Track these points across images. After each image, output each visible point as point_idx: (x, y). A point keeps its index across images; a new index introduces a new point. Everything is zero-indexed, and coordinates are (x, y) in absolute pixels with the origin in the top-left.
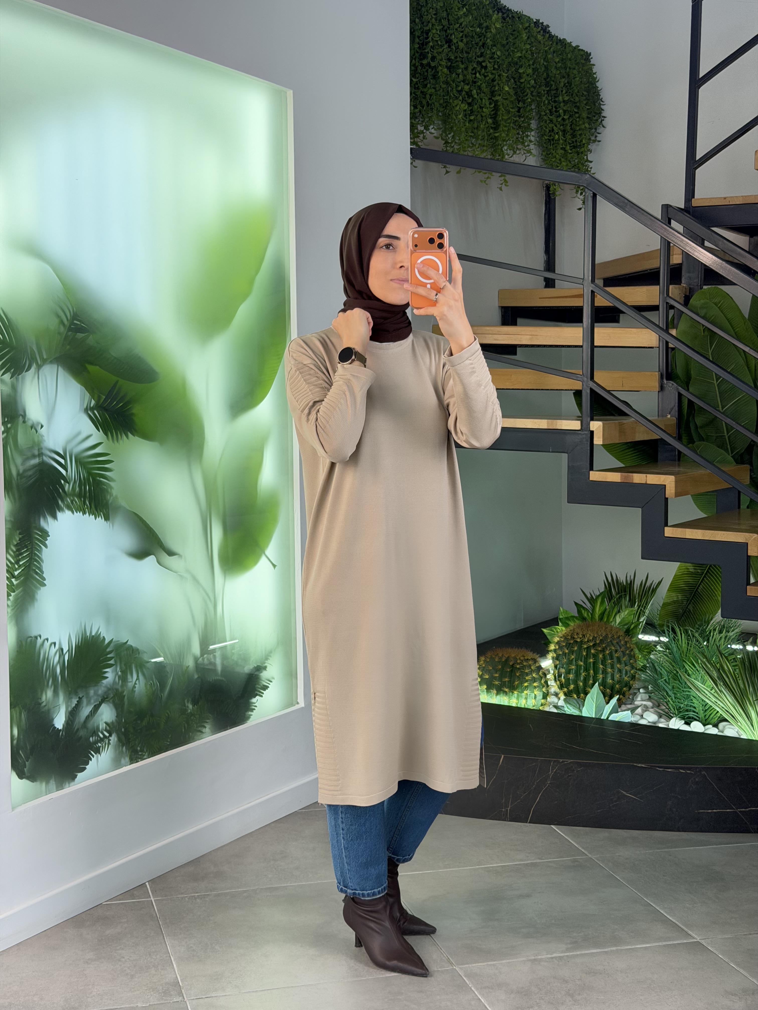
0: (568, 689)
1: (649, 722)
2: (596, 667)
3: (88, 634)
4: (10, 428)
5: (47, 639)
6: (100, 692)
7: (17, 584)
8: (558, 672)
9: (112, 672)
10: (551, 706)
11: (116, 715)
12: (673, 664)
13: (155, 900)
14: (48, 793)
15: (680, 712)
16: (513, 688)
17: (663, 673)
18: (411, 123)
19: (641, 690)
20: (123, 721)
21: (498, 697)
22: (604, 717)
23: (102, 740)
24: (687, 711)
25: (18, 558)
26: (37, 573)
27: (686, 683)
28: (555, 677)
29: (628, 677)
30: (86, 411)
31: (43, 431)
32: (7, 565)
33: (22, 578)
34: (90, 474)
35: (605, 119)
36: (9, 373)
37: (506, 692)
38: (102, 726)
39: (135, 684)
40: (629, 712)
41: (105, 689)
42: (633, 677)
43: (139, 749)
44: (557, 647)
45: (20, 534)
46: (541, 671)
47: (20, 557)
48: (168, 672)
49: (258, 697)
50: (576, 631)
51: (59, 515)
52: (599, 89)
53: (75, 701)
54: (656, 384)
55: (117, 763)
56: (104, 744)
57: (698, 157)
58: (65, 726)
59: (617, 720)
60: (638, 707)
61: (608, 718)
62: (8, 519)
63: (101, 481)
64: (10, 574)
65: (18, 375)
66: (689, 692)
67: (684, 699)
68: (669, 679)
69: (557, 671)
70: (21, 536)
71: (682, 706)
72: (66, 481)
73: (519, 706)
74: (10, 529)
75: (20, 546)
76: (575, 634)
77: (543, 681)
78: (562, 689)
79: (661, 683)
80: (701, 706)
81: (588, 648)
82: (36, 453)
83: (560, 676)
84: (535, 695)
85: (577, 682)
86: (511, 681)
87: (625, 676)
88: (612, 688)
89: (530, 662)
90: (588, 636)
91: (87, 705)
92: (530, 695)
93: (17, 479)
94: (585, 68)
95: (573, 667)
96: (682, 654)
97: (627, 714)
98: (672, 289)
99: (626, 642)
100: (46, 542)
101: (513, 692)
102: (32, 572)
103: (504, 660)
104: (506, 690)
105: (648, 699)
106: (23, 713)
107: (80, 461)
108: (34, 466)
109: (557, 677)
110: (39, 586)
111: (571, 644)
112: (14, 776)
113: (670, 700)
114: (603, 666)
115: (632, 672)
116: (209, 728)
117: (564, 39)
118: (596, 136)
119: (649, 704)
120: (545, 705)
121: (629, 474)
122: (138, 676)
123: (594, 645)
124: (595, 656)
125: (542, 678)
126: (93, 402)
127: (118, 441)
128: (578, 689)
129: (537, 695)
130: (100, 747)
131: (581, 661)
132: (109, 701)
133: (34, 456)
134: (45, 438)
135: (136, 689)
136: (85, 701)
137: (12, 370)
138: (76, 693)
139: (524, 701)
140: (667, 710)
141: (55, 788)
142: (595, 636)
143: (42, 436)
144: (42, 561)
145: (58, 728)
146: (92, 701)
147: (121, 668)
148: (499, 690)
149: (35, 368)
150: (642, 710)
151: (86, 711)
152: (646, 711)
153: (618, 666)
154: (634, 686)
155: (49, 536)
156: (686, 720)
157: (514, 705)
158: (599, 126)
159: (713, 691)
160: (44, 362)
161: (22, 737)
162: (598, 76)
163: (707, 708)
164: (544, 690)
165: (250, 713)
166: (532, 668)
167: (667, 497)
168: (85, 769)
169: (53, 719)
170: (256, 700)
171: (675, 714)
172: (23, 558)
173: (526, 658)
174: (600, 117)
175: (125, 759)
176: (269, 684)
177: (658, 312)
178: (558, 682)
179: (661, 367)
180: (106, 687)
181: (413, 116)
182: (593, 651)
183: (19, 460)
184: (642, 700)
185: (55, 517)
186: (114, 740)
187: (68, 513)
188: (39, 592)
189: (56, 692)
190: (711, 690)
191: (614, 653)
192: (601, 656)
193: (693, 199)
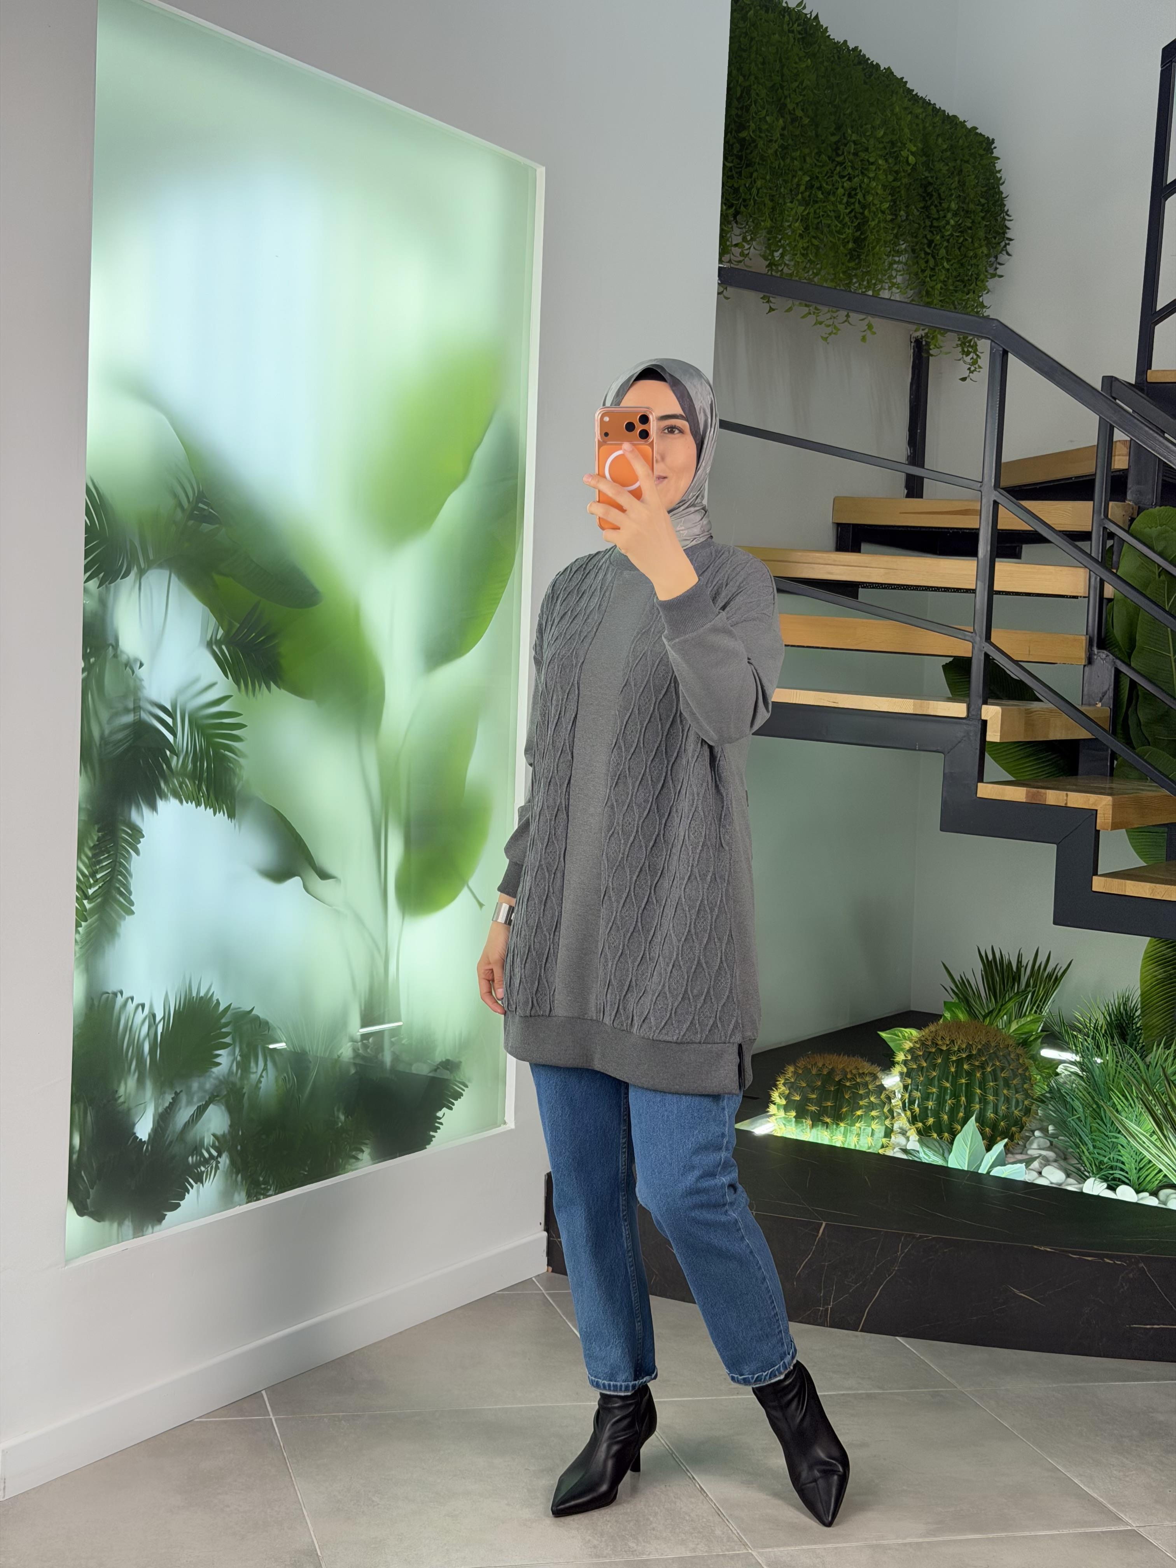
0: (924, 1123)
1: (1052, 1183)
2: (971, 1091)
3: (194, 994)
4: (94, 664)
5: (132, 999)
6: (208, 1086)
7: (90, 909)
8: (910, 1096)
9: (229, 1054)
10: (897, 1149)
11: (229, 1123)
12: (1093, 1093)
13: (276, 1420)
14: (120, 1240)
15: (1102, 1169)
16: (838, 1118)
17: (1076, 1108)
18: (722, 230)
19: (1037, 1133)
20: (240, 1133)
21: (814, 1130)
22: (983, 1170)
23: (206, 1162)
24: (1112, 1168)
25: (94, 868)
26: (121, 894)
27: (1113, 1122)
28: (904, 1103)
29: (1020, 1111)
30: (209, 645)
31: (142, 673)
32: (78, 878)
33: (99, 900)
34: (209, 743)
35: (1011, 242)
36: (95, 579)
37: (827, 1123)
38: (208, 1140)
39: (261, 1076)
40: (1023, 1165)
41: (216, 1082)
42: (1027, 1111)
43: (261, 1179)
44: (909, 1058)
45: (98, 831)
46: (884, 1092)
47: (98, 867)
48: (311, 1062)
49: (445, 1110)
50: (941, 1033)
51: (160, 804)
52: (1004, 196)
53: (169, 1098)
54: (1080, 654)
55: (227, 1200)
56: (209, 1169)
57: (1161, 304)
58: (152, 1136)
59: (1003, 1176)
60: (1035, 1159)
61: (988, 1172)
62: (84, 806)
63: (224, 755)
64: (81, 892)
65: (110, 583)
66: (1116, 1138)
67: (1108, 1150)
68: (1086, 1117)
69: (907, 1095)
70: (100, 834)
71: (1106, 1160)
72: (173, 752)
73: (846, 1146)
74: (84, 821)
75: (99, 849)
76: (939, 1038)
77: (886, 1110)
78: (914, 1124)
79: (1072, 1122)
80: (1134, 1161)
81: (959, 1062)
82: (131, 706)
83: (912, 1102)
84: (873, 1130)
85: (940, 1114)
86: (835, 1106)
87: (1016, 1109)
88: (994, 1126)
89: (867, 1079)
90: (959, 1042)
91: (187, 1105)
92: (864, 1129)
93: (100, 745)
94: (985, 162)
95: (934, 1090)
96: (1107, 1078)
97: (1020, 1167)
98: (1112, 507)
99: (1018, 1055)
100: (138, 846)
101: (838, 1125)
102: (114, 892)
103: (825, 1073)
104: (828, 1120)
105: (1049, 1147)
106: (89, 1112)
107: (197, 724)
108: (126, 726)
109: (907, 1105)
110: (124, 914)
111: (932, 1054)
112: (71, 1211)
113: (1085, 1150)
114: (981, 1090)
115: (1026, 1102)
116: (370, 1154)
117: (955, 116)
118: (996, 269)
119: (1051, 1154)
120: (887, 1146)
121: (1040, 790)
122: (266, 1065)
123: (970, 1057)
124: (970, 1074)
125: (885, 1104)
126: (221, 632)
127: (254, 695)
128: (940, 1125)
129: (876, 1130)
130: (203, 1172)
131: (947, 1081)
132: (219, 1101)
133: (127, 711)
134: (145, 683)
135: (262, 1085)
136: (184, 1098)
137: (102, 575)
138: (172, 1085)
139: (855, 1139)
140: (1079, 1166)
141: (131, 1232)
142: (971, 1043)
143: (141, 680)
144: (131, 876)
145: (141, 1139)
146: (195, 1099)
147: (241, 1050)
148: (817, 1120)
149: (136, 575)
150: (1041, 1163)
151: (184, 1114)
152: (1045, 1166)
153: (1005, 1092)
154: (1028, 1125)
155: (143, 837)
156: (1109, 1183)
157: (838, 1144)
158: (1001, 253)
159: (1155, 1137)
160: (150, 565)
161: (86, 1149)
162: (1003, 175)
163: (1144, 1165)
164: (887, 1122)
165: (432, 1133)
166: (870, 1087)
167: (1097, 828)
168: (178, 1205)
169: (134, 1125)
170: (444, 1114)
171: (1093, 1173)
172: (102, 869)
173: (861, 1071)
174: (1004, 237)
175: (239, 1194)
176: (464, 1090)
177: (1089, 542)
178: (909, 1113)
179: (1090, 628)
180: (217, 1078)
181: (725, 220)
182: (966, 1067)
183: (104, 715)
184: (1040, 1149)
185: (153, 807)
186: (225, 1164)
187: (174, 802)
188: (122, 923)
189: (141, 1082)
190: (1151, 1136)
191: (998, 1072)
192: (978, 1075)
193: (1149, 371)
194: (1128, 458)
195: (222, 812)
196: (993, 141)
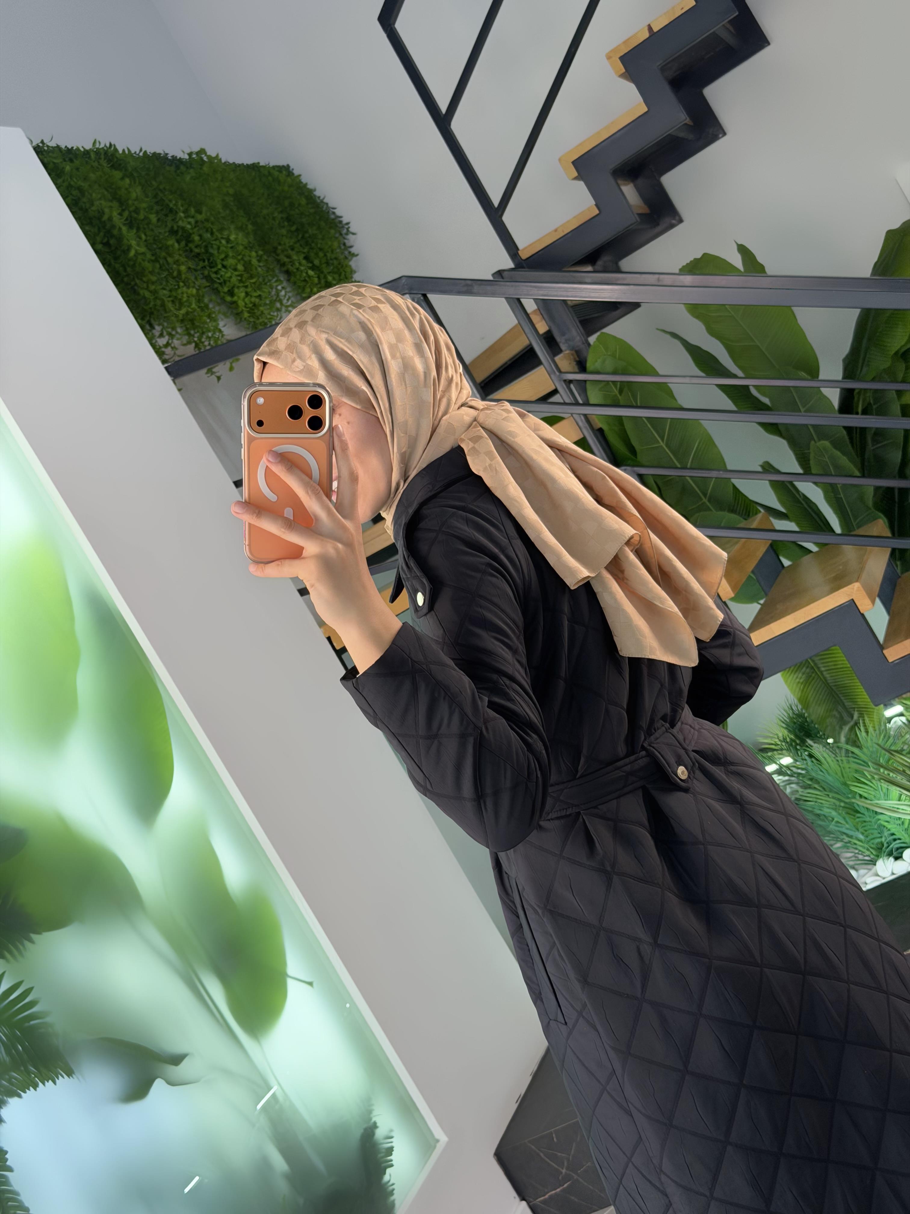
15: (881, 849)
18: (148, 339)
34: (11, 1027)
35: (349, 225)
49: (388, 1171)
52: (321, 198)
63: (31, 1026)
67: (879, 831)
71: (883, 840)
94: (294, 182)
98: (558, 361)
100: (8, 1163)
117: (252, 163)
118: (350, 251)
127: (22, 956)
156: (894, 855)
158: (347, 237)
162: (312, 185)
165: (391, 1199)
170: (389, 1175)
174: (342, 225)
176: (392, 1142)
190: (904, 800)
193: (519, 252)
194: (544, 322)
195: (60, 1077)
196: (288, 166)
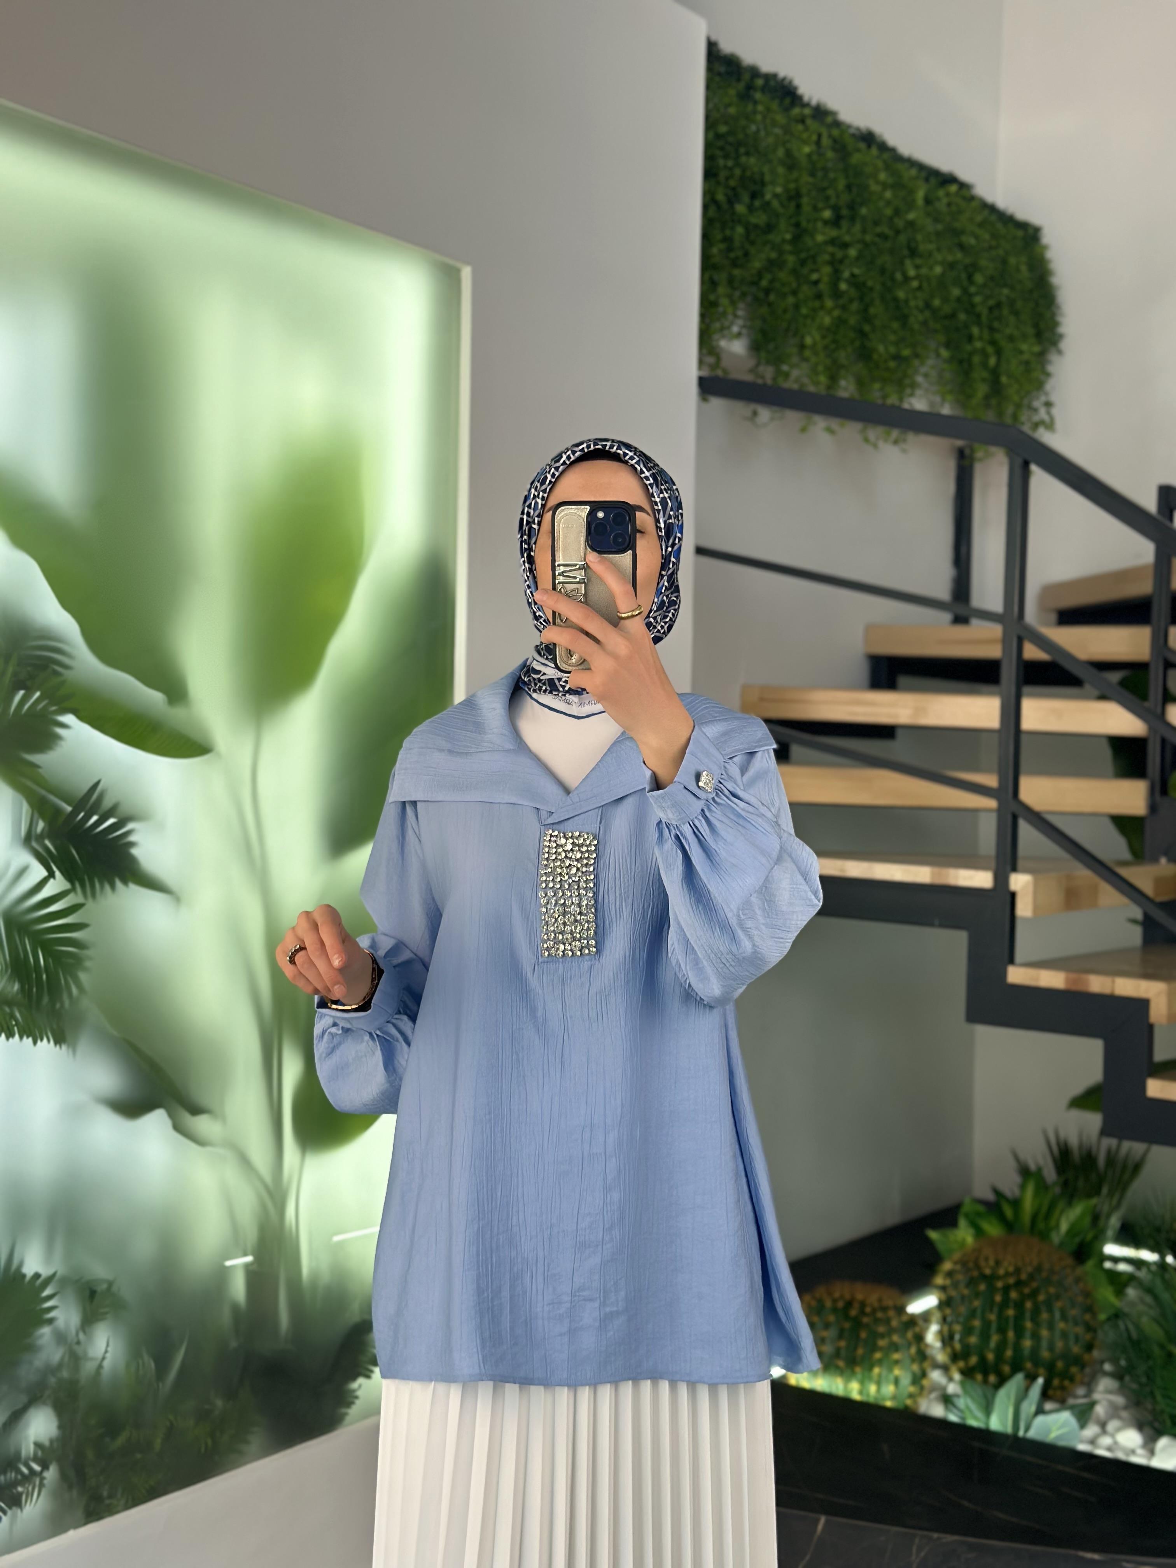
0: (966, 1362)
2: (1021, 1325)
6: (25, 1383)
8: (949, 1326)
11: (58, 1428)
16: (853, 1362)
19: (1107, 1369)
20: (73, 1438)
21: (826, 1377)
23: (25, 1480)
28: (941, 1334)
29: (1081, 1347)
30: (26, 840)
35: (1062, 339)
37: (844, 1369)
38: (28, 1452)
42: (1090, 1347)
43: (105, 1492)
44: (948, 1282)
49: (361, 1380)
50: (984, 1252)
54: (1140, 802)
56: (30, 1489)
69: (946, 1329)
76: (983, 1259)
77: (914, 1349)
78: (956, 1362)
81: (1006, 1289)
84: (897, 1377)
85: (984, 1352)
87: (1075, 1345)
89: (890, 1313)
90: (1005, 1264)
94: (1032, 252)
95: (977, 1323)
103: (841, 1305)
105: (1118, 1389)
109: (946, 1339)
111: (974, 1279)
114: (1033, 1323)
115: (1088, 1337)
119: (1120, 1400)
120: (918, 1395)
121: (1082, 976)
123: (1019, 1284)
124: (1019, 1306)
126: (41, 825)
128: (986, 1366)
130: (20, 1494)
131: (992, 1312)
132: (45, 1401)
142: (1020, 1264)
146: (9, 1401)
150: (1106, 1413)
152: (1112, 1420)
153: (1062, 1325)
154: (1091, 1360)
158: (1050, 350)
162: (1054, 266)
165: (346, 1411)
167: (1151, 1022)
170: (357, 1386)
174: (1054, 333)
175: (74, 1513)
178: (949, 1350)
180: (39, 1369)
182: (1014, 1295)
184: (1107, 1391)
191: (1054, 1300)
192: (1029, 1305)
